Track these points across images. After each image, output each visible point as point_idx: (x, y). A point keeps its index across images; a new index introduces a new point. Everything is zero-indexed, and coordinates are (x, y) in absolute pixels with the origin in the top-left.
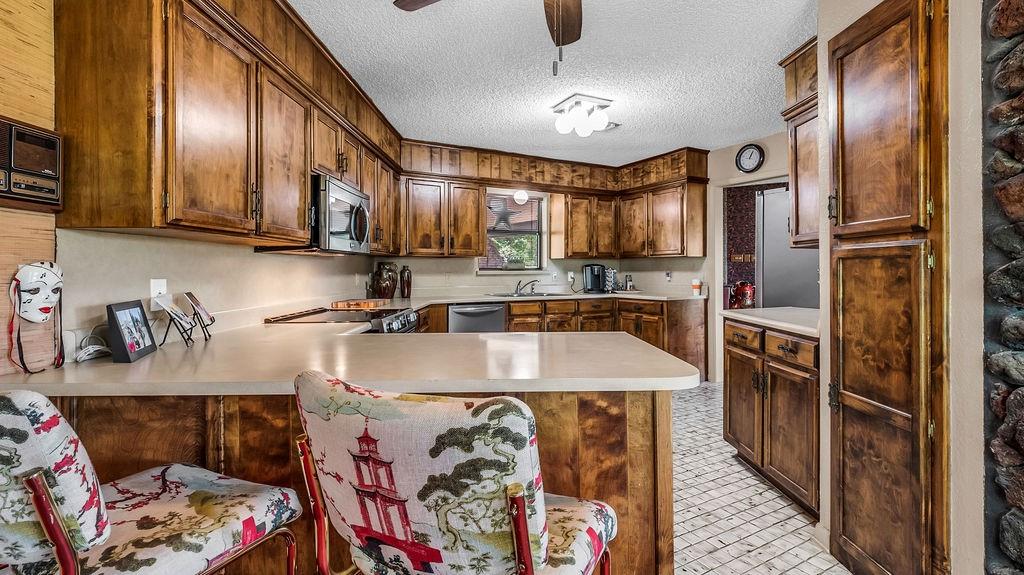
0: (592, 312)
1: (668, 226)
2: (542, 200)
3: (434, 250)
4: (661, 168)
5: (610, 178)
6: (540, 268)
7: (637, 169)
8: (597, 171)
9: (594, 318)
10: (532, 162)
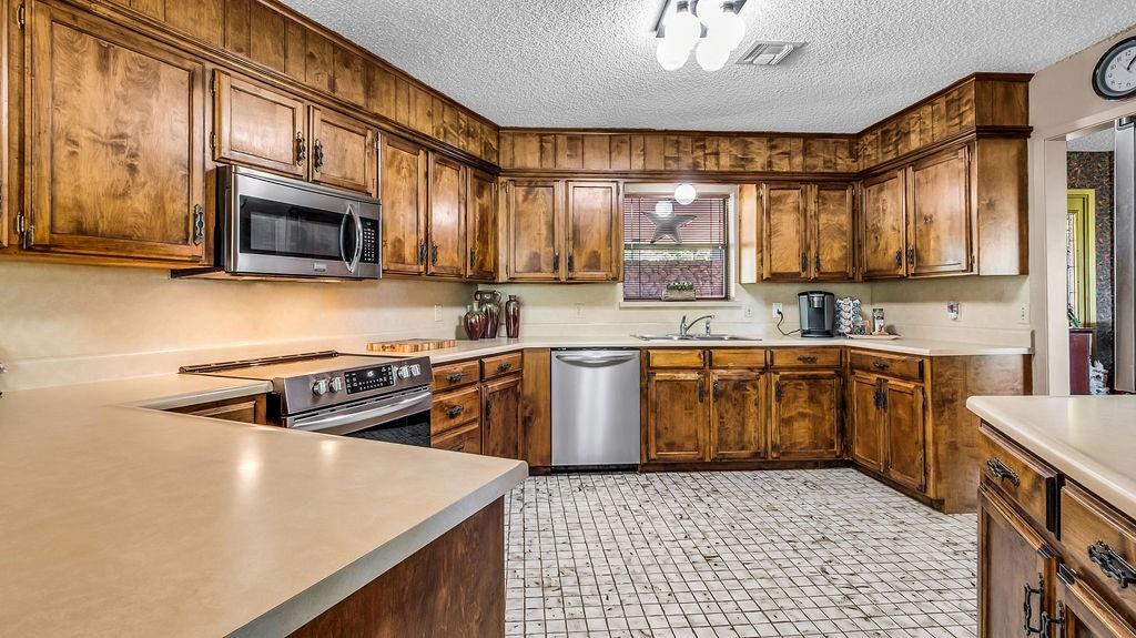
0: (799, 368)
1: (942, 222)
2: (728, 196)
3: (547, 273)
4: (928, 122)
5: (843, 153)
6: (727, 298)
7: (888, 131)
8: (817, 145)
9: (804, 378)
10: (700, 140)
